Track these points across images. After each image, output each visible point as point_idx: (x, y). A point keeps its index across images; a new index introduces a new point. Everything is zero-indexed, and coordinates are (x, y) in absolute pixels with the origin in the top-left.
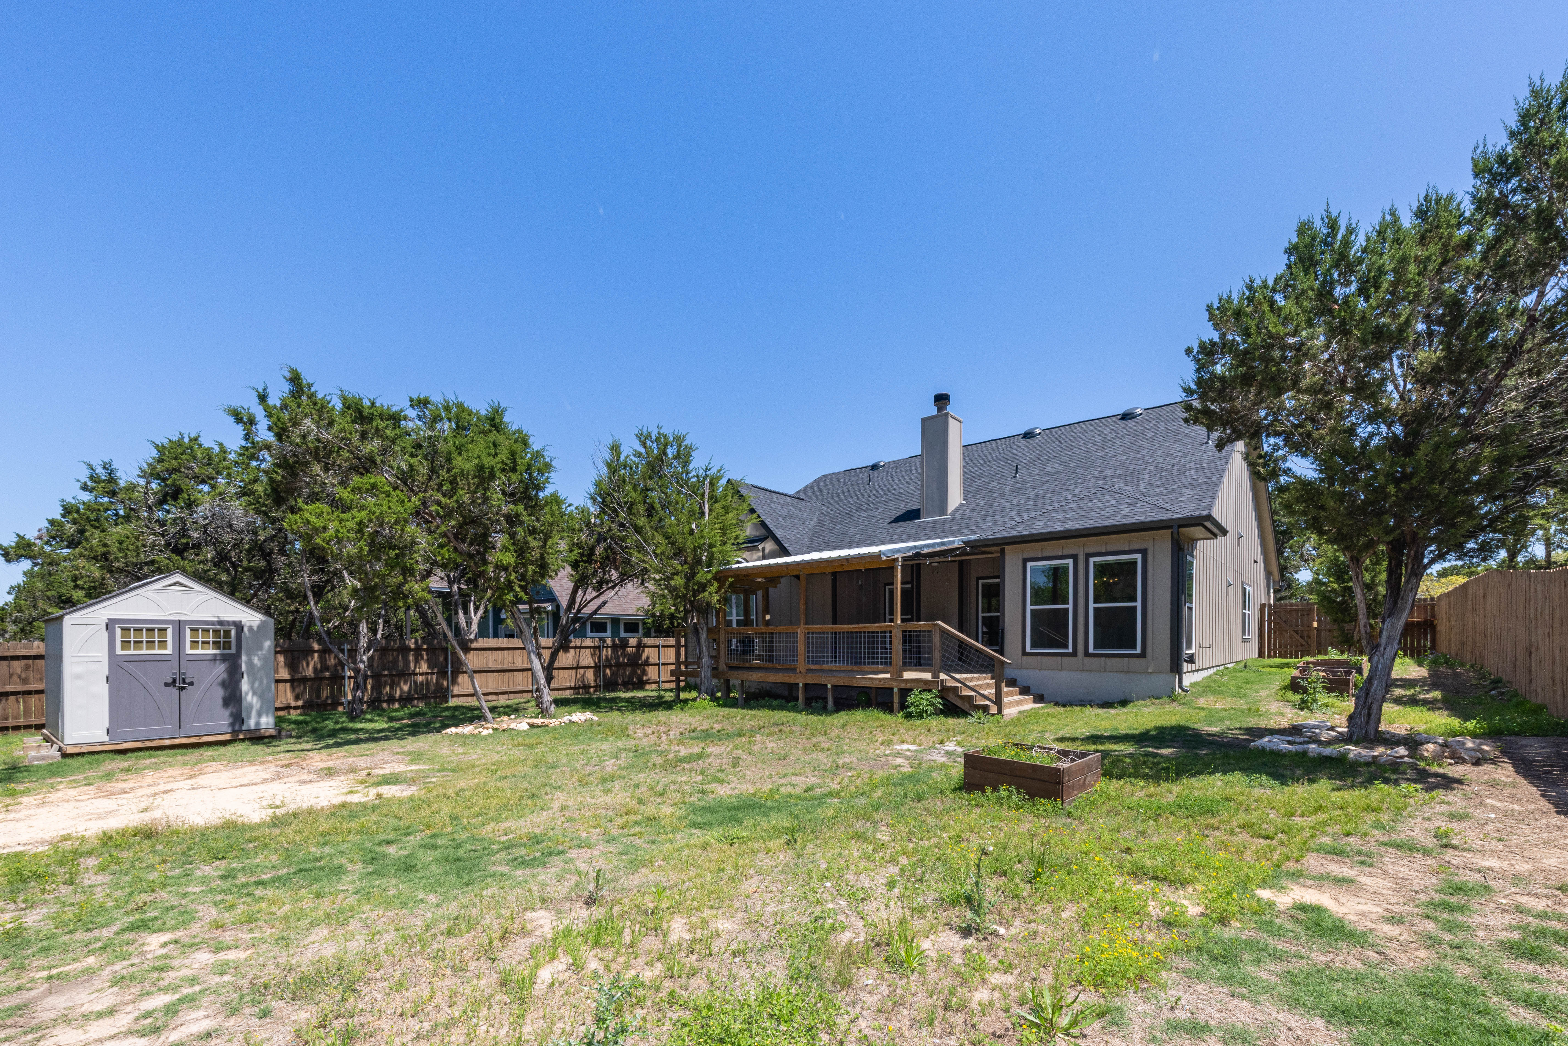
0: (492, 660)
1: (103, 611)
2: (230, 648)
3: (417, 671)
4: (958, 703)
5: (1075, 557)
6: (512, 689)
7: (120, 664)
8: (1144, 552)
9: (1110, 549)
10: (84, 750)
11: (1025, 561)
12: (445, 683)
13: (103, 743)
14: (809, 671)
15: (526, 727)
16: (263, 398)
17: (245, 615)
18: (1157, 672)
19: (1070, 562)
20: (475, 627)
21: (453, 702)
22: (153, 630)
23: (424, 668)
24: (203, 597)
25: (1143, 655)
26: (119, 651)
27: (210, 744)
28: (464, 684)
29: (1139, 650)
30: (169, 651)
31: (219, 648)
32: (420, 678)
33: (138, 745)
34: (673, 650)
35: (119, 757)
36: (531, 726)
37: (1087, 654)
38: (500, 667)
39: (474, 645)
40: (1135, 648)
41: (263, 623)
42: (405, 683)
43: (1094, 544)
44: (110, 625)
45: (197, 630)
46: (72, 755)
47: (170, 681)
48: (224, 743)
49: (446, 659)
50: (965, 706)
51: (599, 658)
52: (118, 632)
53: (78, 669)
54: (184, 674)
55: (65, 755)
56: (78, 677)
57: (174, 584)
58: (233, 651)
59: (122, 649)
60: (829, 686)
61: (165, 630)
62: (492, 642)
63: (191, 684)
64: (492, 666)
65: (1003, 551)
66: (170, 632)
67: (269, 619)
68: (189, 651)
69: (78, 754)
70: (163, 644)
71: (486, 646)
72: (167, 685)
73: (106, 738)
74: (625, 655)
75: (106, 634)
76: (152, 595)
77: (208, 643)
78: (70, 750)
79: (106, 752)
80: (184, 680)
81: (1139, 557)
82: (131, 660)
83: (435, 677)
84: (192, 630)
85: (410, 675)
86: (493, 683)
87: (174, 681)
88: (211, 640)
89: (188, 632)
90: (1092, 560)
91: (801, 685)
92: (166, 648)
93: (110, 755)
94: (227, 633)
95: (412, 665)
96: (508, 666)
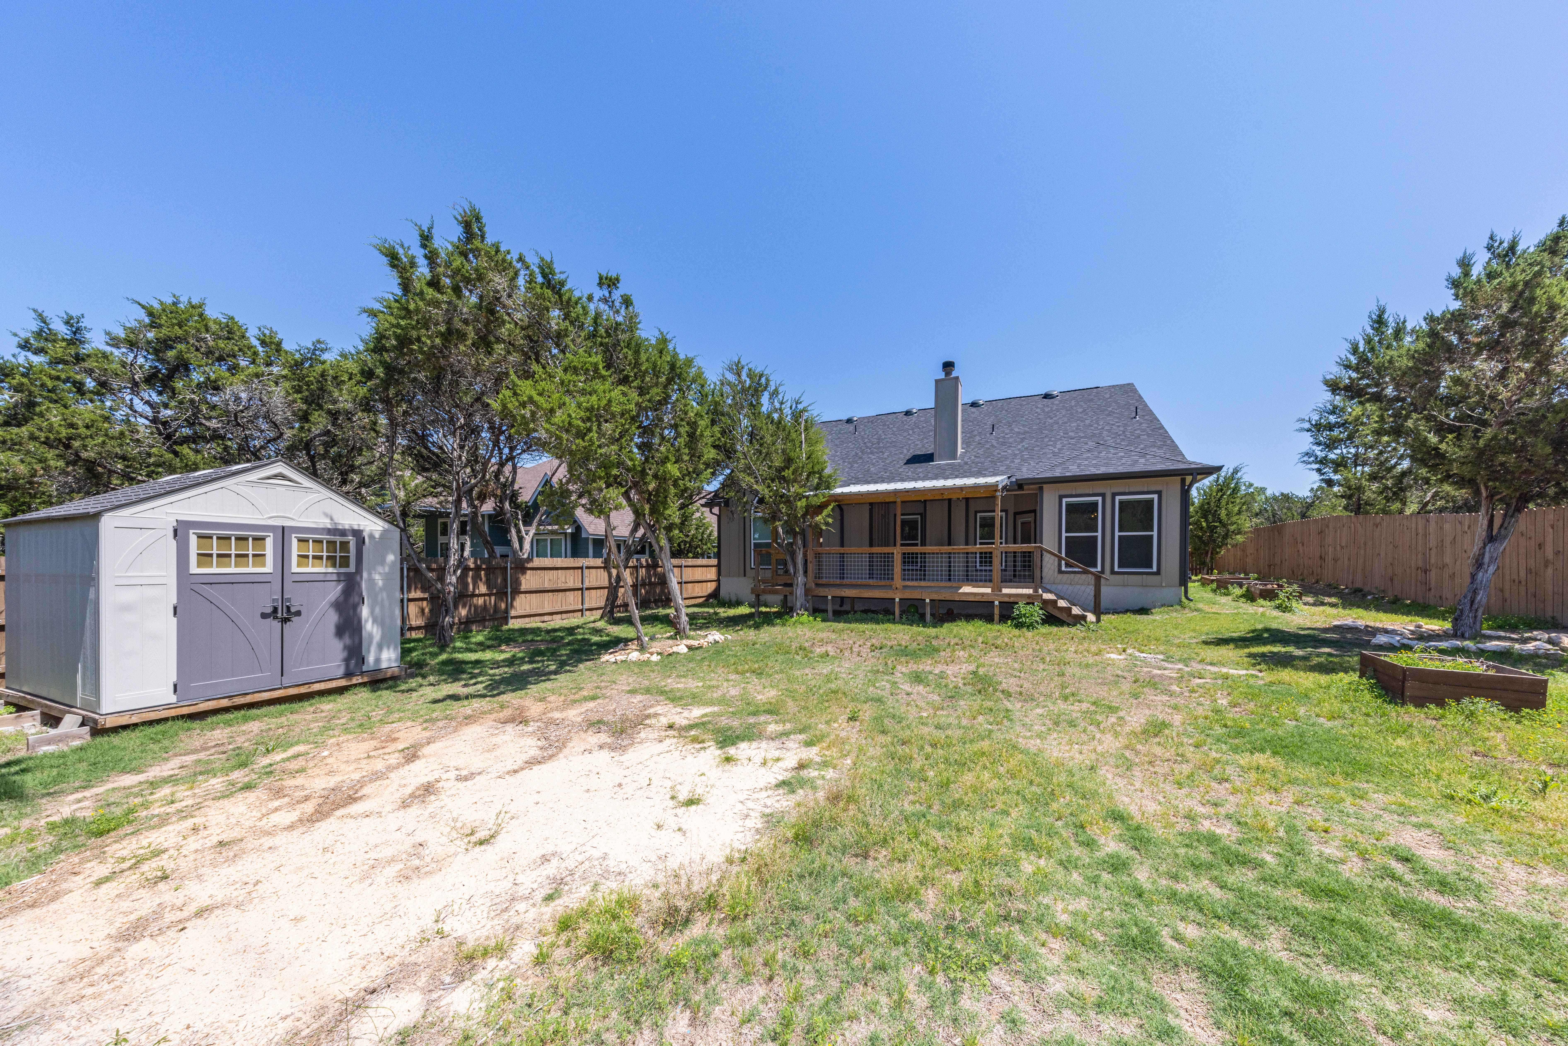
0: (547, 580)
1: (168, 509)
2: (348, 566)
3: (477, 592)
4: (1057, 613)
5: (1103, 495)
6: (564, 608)
7: (194, 587)
8: (1159, 493)
9: (1132, 490)
10: (135, 719)
11: (1061, 497)
12: (503, 606)
13: (168, 707)
14: (905, 587)
15: (686, 650)
16: (426, 239)
17: (367, 523)
18: (1169, 586)
19: (1100, 499)
20: (527, 546)
21: (514, 624)
22: (245, 539)
23: (483, 589)
24: (312, 497)
25: (1158, 573)
26: (194, 569)
27: (322, 693)
28: (522, 604)
29: (1155, 569)
30: (269, 568)
31: (334, 566)
32: (480, 601)
33: (225, 703)
34: (714, 570)
35: (197, 724)
36: (690, 648)
37: (1113, 572)
38: (554, 587)
39: (530, 565)
40: (1151, 567)
41: (385, 532)
42: (464, 606)
43: (1118, 485)
44: (180, 531)
45: (306, 541)
46: (116, 730)
47: (269, 610)
48: (341, 691)
49: (505, 580)
50: (1063, 616)
51: (637, 578)
52: (193, 540)
53: (127, 596)
54: (289, 600)
55: (98, 731)
56: (126, 608)
57: (275, 476)
58: (352, 569)
59: (199, 565)
60: (928, 601)
61: (263, 539)
62: (547, 562)
63: (298, 613)
64: (547, 586)
65: (1041, 489)
66: (269, 542)
67: (393, 528)
68: (295, 569)
69: (125, 727)
70: (259, 557)
71: (542, 565)
72: (264, 616)
73: (173, 699)
74: (655, 575)
75: (174, 543)
76: (241, 489)
77: (321, 558)
78: (110, 722)
79: (174, 718)
80: (288, 608)
81: (1155, 497)
82: (212, 582)
83: (493, 598)
84: (300, 540)
85: (468, 596)
86: (548, 603)
87: (275, 610)
88: (325, 554)
89: (295, 542)
90: (1118, 498)
91: (897, 600)
92: (264, 565)
93: (180, 723)
94: (344, 545)
95: (471, 587)
96: (562, 586)
